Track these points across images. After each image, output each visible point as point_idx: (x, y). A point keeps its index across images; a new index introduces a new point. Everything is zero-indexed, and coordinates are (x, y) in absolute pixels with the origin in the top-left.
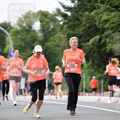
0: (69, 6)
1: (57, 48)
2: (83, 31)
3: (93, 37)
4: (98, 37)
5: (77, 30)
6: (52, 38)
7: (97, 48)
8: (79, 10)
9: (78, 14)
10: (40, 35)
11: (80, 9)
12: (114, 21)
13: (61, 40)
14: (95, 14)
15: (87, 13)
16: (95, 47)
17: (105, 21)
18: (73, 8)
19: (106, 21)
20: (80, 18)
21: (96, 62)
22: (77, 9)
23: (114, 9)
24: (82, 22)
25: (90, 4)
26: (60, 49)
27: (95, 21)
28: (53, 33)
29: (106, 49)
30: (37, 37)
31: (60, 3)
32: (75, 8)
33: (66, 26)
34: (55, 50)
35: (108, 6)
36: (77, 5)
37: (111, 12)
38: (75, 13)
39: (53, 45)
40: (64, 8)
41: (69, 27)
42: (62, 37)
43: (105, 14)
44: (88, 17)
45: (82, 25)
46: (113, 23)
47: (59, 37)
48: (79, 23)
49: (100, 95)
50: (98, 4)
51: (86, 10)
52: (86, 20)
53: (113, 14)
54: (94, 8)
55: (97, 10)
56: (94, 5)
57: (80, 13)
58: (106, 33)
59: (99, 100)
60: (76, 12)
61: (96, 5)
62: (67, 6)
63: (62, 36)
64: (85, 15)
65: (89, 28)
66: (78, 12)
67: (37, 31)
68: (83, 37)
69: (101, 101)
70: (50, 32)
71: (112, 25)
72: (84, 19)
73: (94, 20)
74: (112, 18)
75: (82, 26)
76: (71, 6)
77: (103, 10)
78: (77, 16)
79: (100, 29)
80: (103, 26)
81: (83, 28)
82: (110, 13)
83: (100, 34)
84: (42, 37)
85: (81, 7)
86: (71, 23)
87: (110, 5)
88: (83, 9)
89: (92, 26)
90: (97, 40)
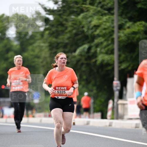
0: (52, 8)
1: (36, 60)
2: (68, 38)
3: (80, 46)
4: (86, 46)
5: (61, 37)
6: (30, 48)
7: (86, 59)
8: (64, 13)
9: (62, 18)
10: (16, 43)
11: (64, 11)
12: (106, 27)
13: (41, 50)
14: (83, 18)
15: (73, 17)
16: (83, 58)
17: (95, 26)
18: (56, 10)
19: (97, 27)
20: (64, 22)
21: (85, 77)
22: (61, 12)
23: (106, 12)
24: (66, 28)
25: (77, 6)
26: (40, 60)
27: (83, 27)
28: (32, 41)
29: (96, 61)
30: (12, 46)
31: (40, 4)
32: (58, 11)
33: (47, 32)
34: (34, 62)
35: (99, 9)
36: (61, 7)
37: (102, 15)
38: (58, 17)
39: (32, 55)
40: (45, 11)
41: (51, 34)
42: (42, 47)
43: (96, 17)
44: (74, 22)
45: (67, 31)
46: (105, 29)
47: (39, 46)
48: (63, 28)
49: (89, 117)
50: (87, 6)
51: (72, 13)
52: (72, 25)
53: (105, 18)
54: (82, 11)
55: (85, 13)
56: (82, 6)
57: (65, 17)
58: (96, 41)
59: (88, 123)
60: (60, 15)
61: (85, 7)
62: (48, 9)
63: (42, 44)
64: (71, 20)
65: (76, 35)
66: (62, 16)
67: (12, 39)
68: (69, 47)
69: (91, 124)
70: (28, 40)
71: (104, 31)
72: (70, 24)
73: (81, 26)
74: (104, 23)
75: (67, 33)
76: (53, 8)
77: (93, 13)
78: (61, 20)
79: (90, 37)
80: (92, 32)
81: (68, 35)
82: (101, 17)
83: (89, 42)
84: (18, 47)
85: (66, 9)
86: (54, 29)
87: (102, 7)
88: (68, 12)
89: (80, 33)
90: (86, 50)
